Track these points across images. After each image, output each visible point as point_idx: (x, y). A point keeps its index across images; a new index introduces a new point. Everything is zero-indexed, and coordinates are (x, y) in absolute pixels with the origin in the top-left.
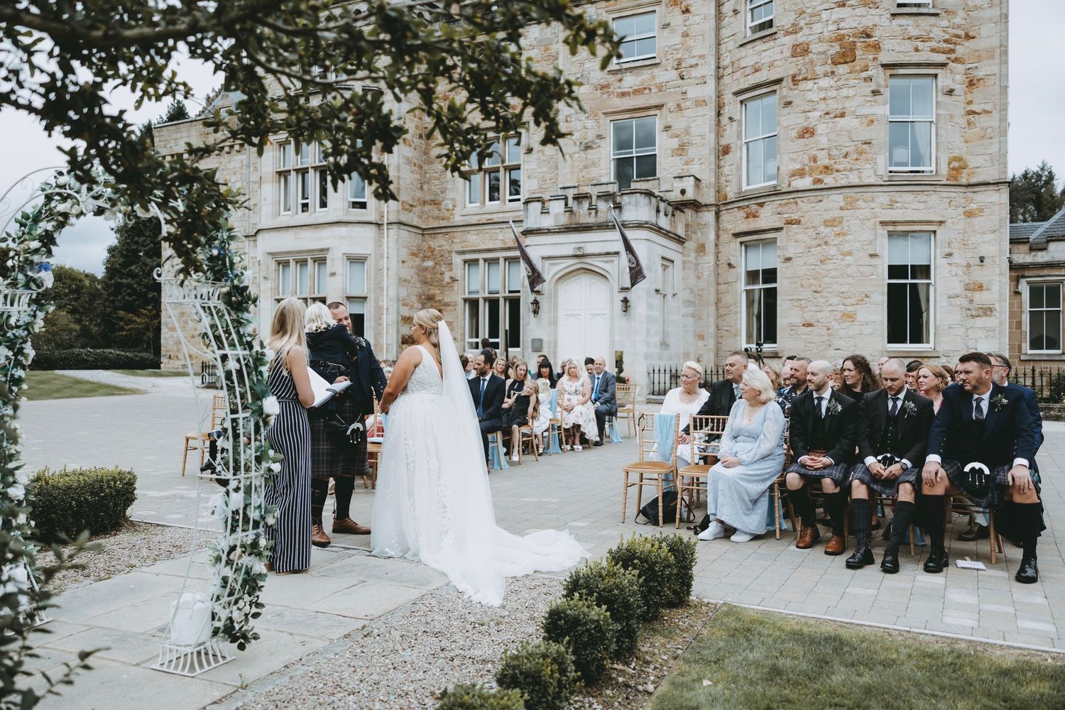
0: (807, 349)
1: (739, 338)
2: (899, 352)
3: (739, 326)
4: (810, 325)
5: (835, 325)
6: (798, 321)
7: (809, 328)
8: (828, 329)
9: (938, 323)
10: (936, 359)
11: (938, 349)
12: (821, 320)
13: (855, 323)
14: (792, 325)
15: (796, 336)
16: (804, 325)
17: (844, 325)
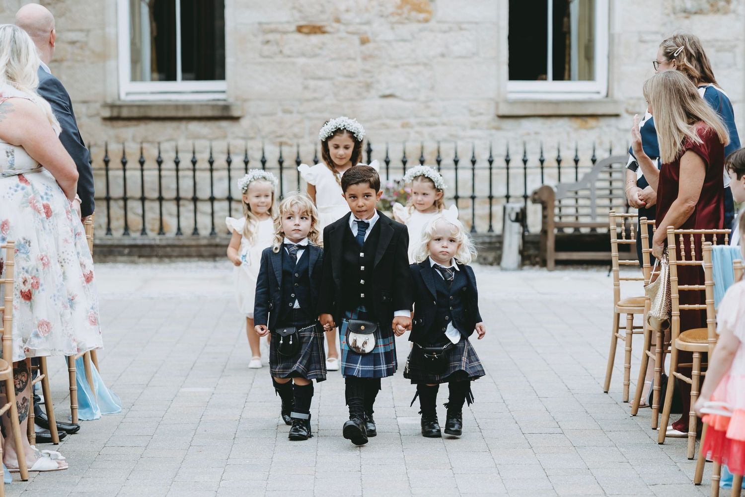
0: (308, 95)
1: (111, 64)
2: (535, 102)
3: (110, 30)
4: (317, 30)
5: (381, 31)
6: (284, 17)
7: (315, 39)
8: (364, 41)
9: (617, 28)
10: (613, 121)
11: (618, 94)
12: (346, 17)
13: (432, 24)
14: (266, 30)
15: (279, 59)
16: (300, 29)
17: (404, 30)
